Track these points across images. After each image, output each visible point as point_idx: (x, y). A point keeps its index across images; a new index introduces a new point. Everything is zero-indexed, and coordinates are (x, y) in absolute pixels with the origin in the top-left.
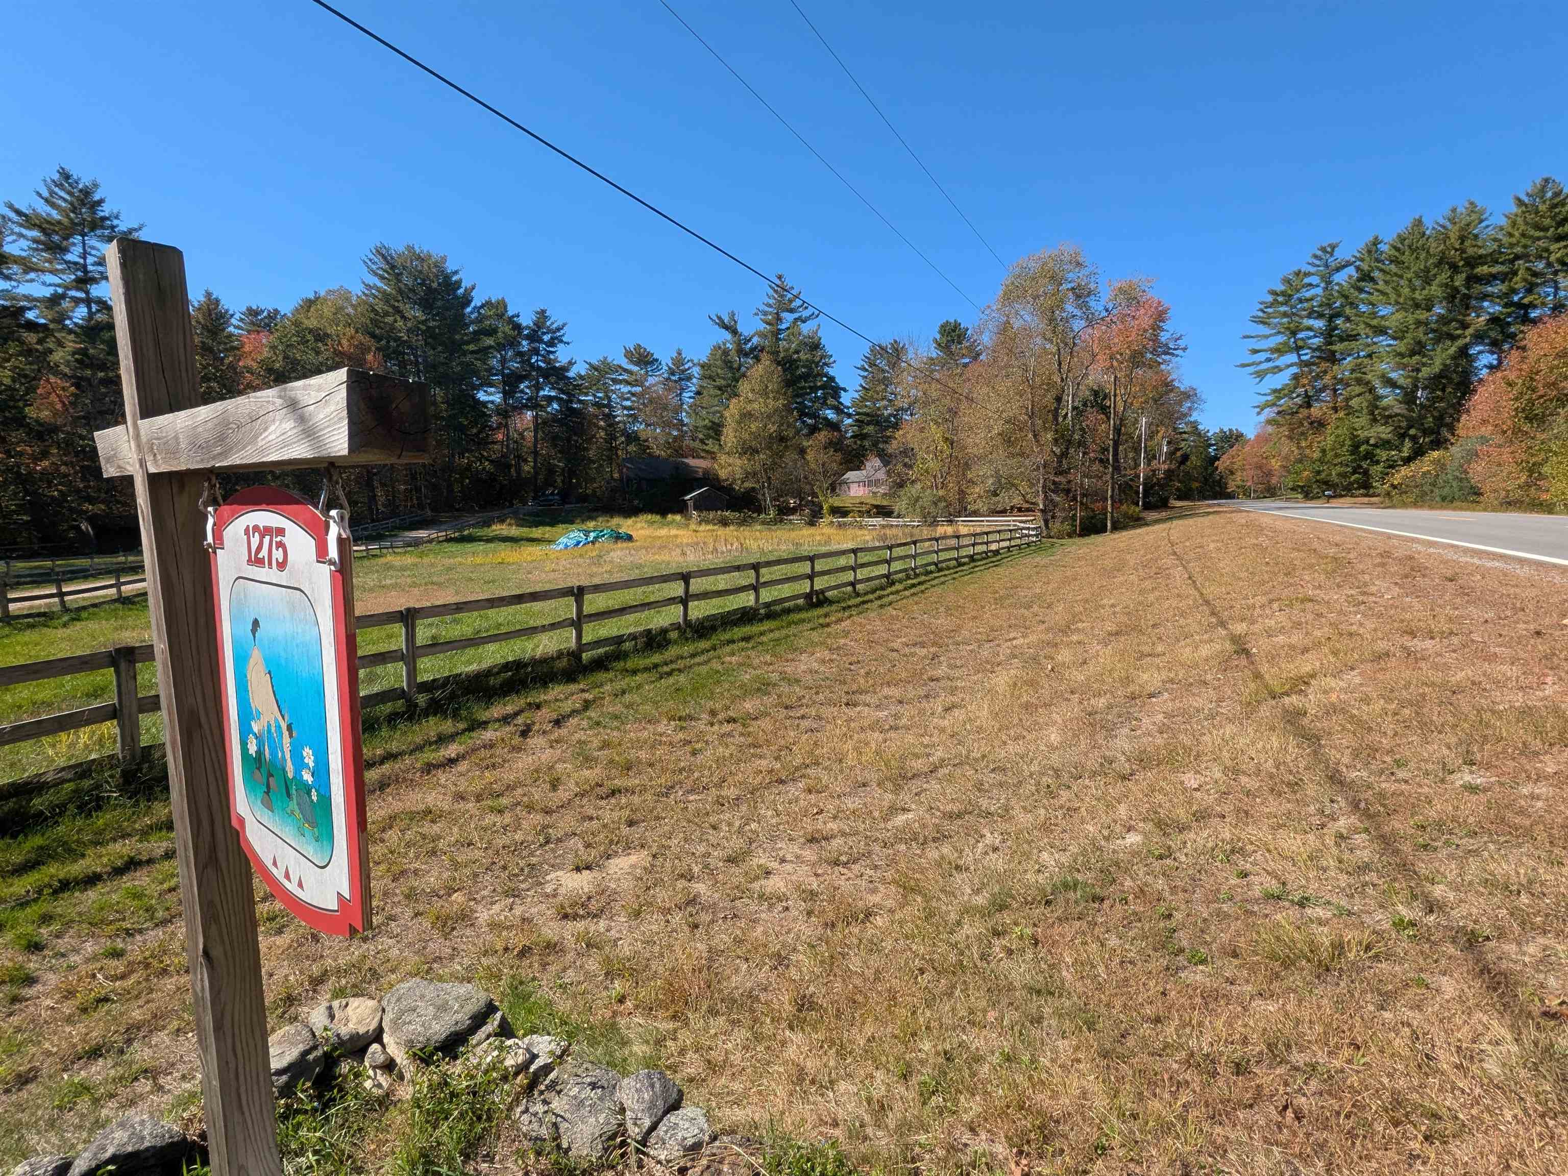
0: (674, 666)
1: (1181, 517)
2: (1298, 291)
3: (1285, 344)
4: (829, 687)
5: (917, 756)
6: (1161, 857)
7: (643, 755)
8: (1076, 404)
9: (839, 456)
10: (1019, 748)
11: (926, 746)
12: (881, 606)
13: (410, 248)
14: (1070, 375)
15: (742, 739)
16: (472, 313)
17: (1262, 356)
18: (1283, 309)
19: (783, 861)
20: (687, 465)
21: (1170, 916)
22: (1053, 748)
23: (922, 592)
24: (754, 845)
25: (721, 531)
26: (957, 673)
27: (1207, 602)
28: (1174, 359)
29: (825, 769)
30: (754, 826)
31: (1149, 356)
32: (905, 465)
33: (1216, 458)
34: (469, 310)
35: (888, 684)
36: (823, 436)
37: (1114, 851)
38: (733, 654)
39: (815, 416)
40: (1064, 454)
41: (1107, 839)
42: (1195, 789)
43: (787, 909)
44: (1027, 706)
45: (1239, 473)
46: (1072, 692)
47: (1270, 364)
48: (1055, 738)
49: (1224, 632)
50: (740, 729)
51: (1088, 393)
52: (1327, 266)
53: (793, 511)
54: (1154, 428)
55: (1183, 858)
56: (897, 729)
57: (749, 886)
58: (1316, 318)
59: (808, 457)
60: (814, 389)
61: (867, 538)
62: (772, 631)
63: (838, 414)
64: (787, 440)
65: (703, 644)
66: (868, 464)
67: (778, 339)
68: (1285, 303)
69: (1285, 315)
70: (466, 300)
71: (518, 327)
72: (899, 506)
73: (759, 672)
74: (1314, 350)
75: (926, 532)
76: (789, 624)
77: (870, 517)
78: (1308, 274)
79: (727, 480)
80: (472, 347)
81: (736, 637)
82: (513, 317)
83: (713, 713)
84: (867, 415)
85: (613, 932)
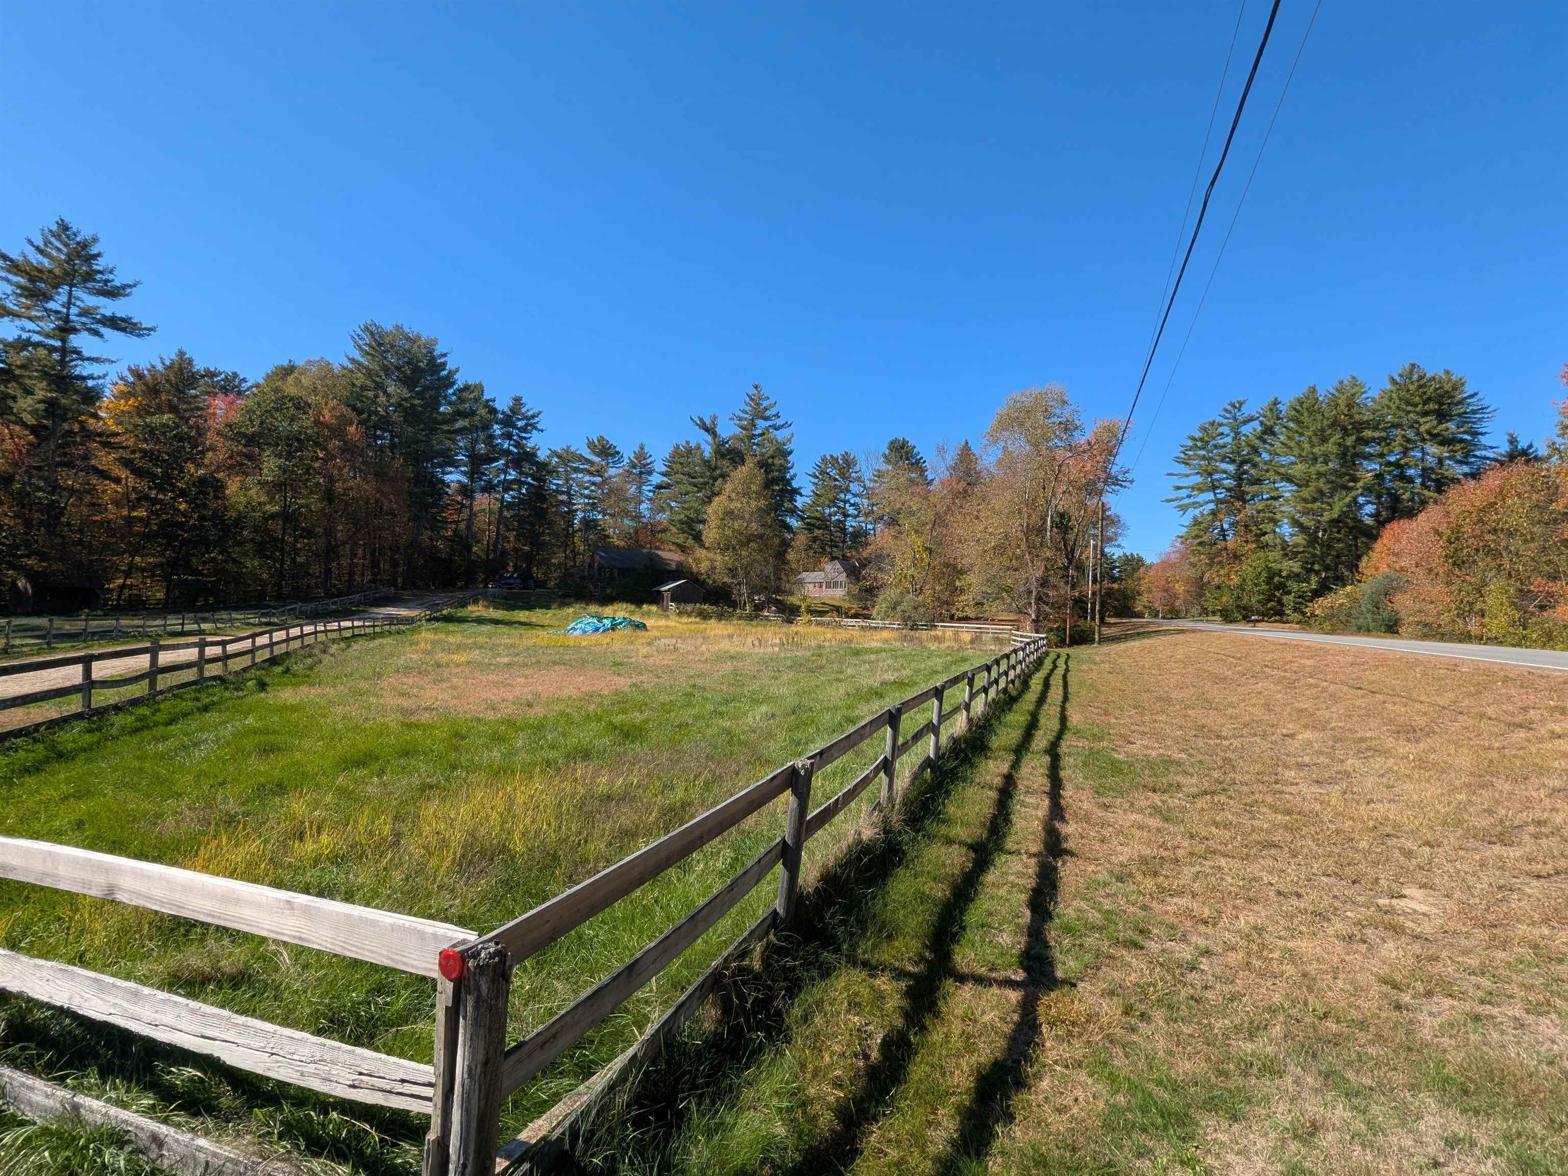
2: (1214, 438)
3: (1203, 483)
13: (398, 328)
16: (452, 394)
17: (1184, 493)
18: (1202, 452)
20: (657, 555)
25: (705, 624)
28: (1118, 490)
34: (451, 391)
36: (804, 538)
47: (1191, 500)
52: (1235, 419)
53: (767, 608)
58: (1228, 463)
66: (827, 566)
67: (753, 444)
68: (1203, 448)
69: (1204, 458)
70: (449, 381)
71: (493, 411)
74: (1228, 490)
78: (1220, 425)
80: (445, 427)
82: (488, 401)
84: (818, 519)
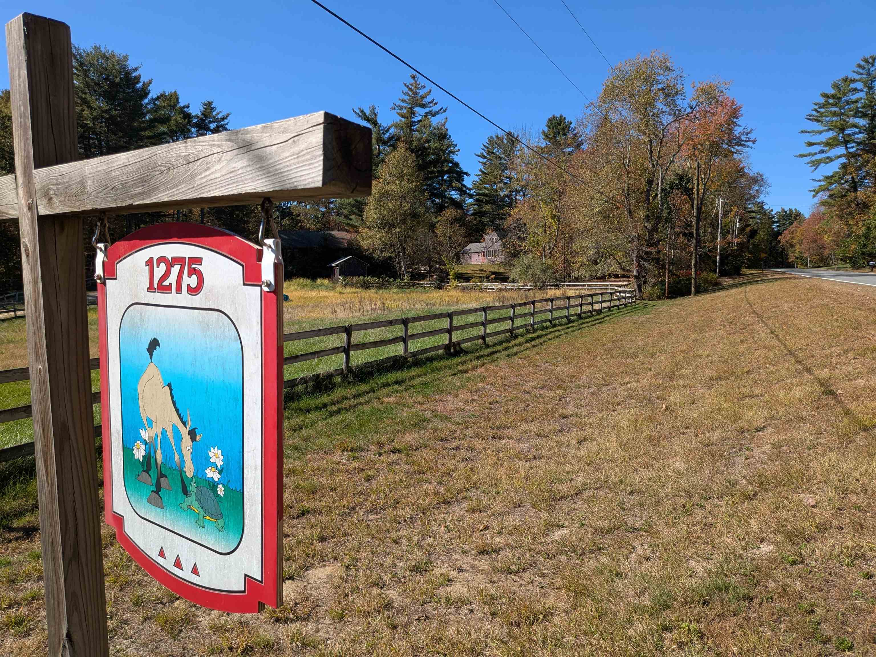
0: (340, 406)
1: (752, 283)
2: (845, 94)
3: (834, 138)
4: (475, 423)
5: (562, 481)
6: (794, 563)
7: (325, 481)
8: (664, 187)
9: (463, 230)
10: (650, 474)
11: (569, 473)
12: (508, 356)
13: (97, 49)
14: (660, 162)
15: (408, 467)
16: (148, 104)
17: (816, 149)
18: (834, 109)
19: (461, 570)
20: (334, 237)
21: (812, 612)
22: (680, 475)
23: (541, 344)
24: (433, 557)
25: (365, 294)
26: (584, 412)
27: (791, 352)
28: (745, 150)
29: (483, 492)
30: (430, 540)
31: (725, 146)
32: (519, 238)
33: (779, 234)
34: (146, 101)
35: (526, 421)
36: (449, 213)
37: (753, 559)
38: (389, 395)
39: (441, 196)
40: (655, 229)
41: (745, 549)
42: (813, 506)
43: (472, 611)
44: (650, 439)
45: (798, 247)
46: (687, 428)
47: (823, 155)
48: (679, 465)
49: (811, 377)
50: (405, 458)
51: (674, 177)
52: (869, 74)
53: (423, 277)
54: (727, 207)
55: (813, 563)
56: (540, 458)
57: (436, 592)
58: (860, 117)
59: (437, 231)
60: (442, 173)
61: (488, 299)
62: (420, 376)
63: (461, 195)
64: (419, 216)
65: (363, 387)
66: (486, 237)
67: (412, 130)
68: (835, 105)
69: (835, 114)
70: (144, 93)
71: (188, 116)
72: (514, 273)
73: (413, 410)
74: (858, 144)
75: (538, 295)
76: (434, 370)
77: (489, 281)
78: (853, 81)
79: (368, 250)
80: (148, 133)
81: (390, 381)
82: (184, 107)
83: (380, 445)
84: (486, 195)
85: (320, 633)
